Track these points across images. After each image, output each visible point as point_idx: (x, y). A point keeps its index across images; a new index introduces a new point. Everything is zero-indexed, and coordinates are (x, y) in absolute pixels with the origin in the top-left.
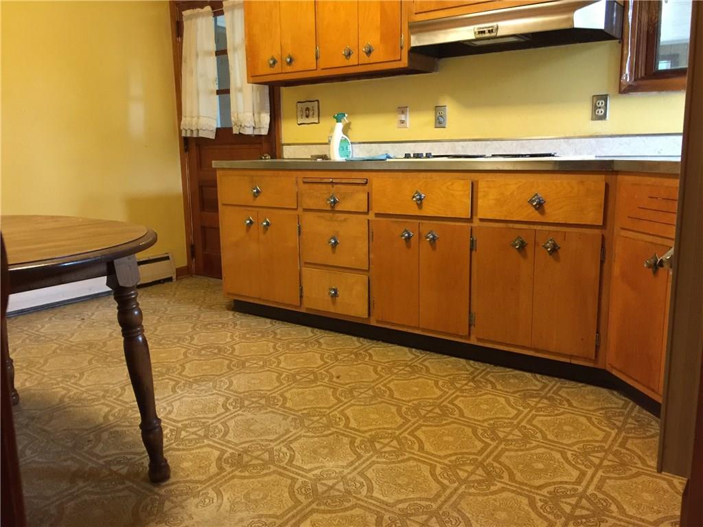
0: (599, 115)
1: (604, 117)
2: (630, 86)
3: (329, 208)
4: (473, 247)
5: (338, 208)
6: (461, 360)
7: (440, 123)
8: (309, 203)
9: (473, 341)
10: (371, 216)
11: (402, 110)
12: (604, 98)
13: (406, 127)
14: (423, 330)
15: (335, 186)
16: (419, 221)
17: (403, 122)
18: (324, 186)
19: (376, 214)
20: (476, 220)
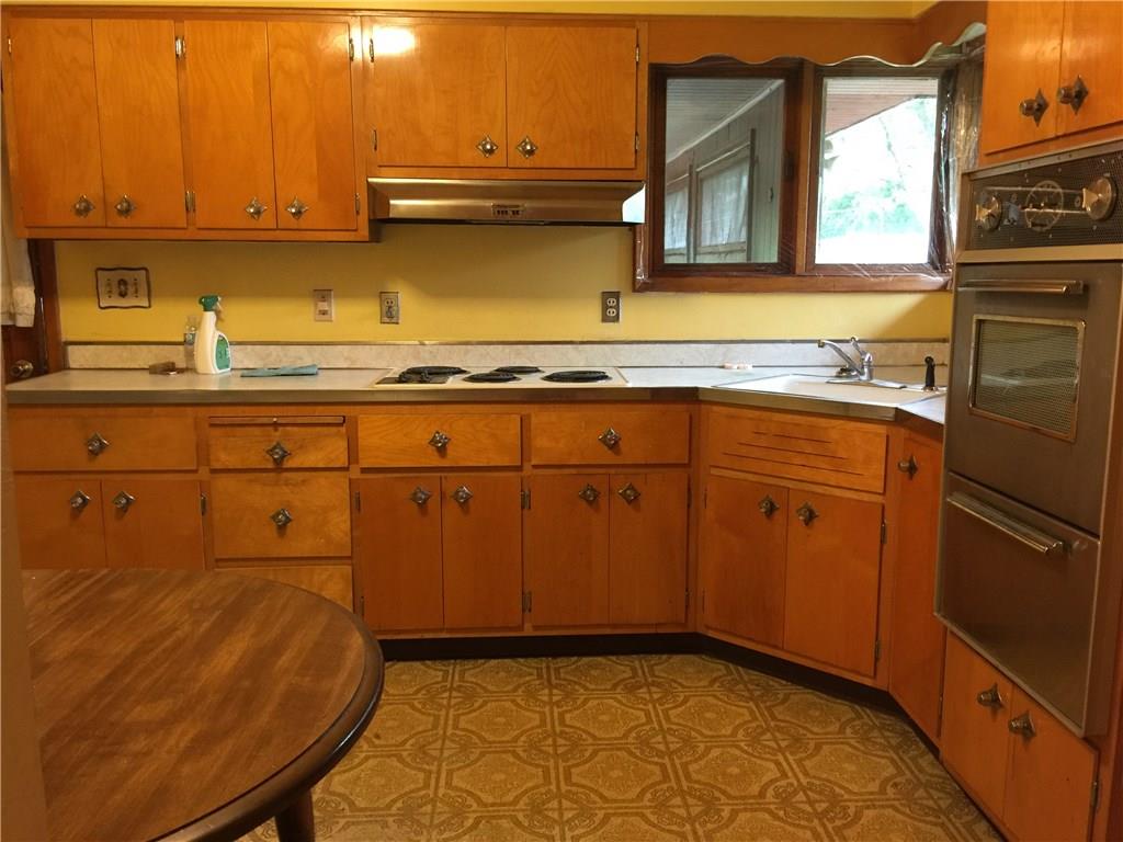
0: (610, 315)
1: (616, 319)
2: (644, 283)
3: (270, 465)
4: (525, 503)
5: (288, 464)
6: (506, 660)
7: (390, 315)
8: (224, 458)
9: (528, 631)
10: (355, 473)
11: (323, 294)
12: (616, 295)
13: (331, 321)
14: (451, 630)
15: (281, 429)
16: (439, 474)
17: (324, 313)
18: (257, 431)
19: (362, 469)
20: (527, 467)
